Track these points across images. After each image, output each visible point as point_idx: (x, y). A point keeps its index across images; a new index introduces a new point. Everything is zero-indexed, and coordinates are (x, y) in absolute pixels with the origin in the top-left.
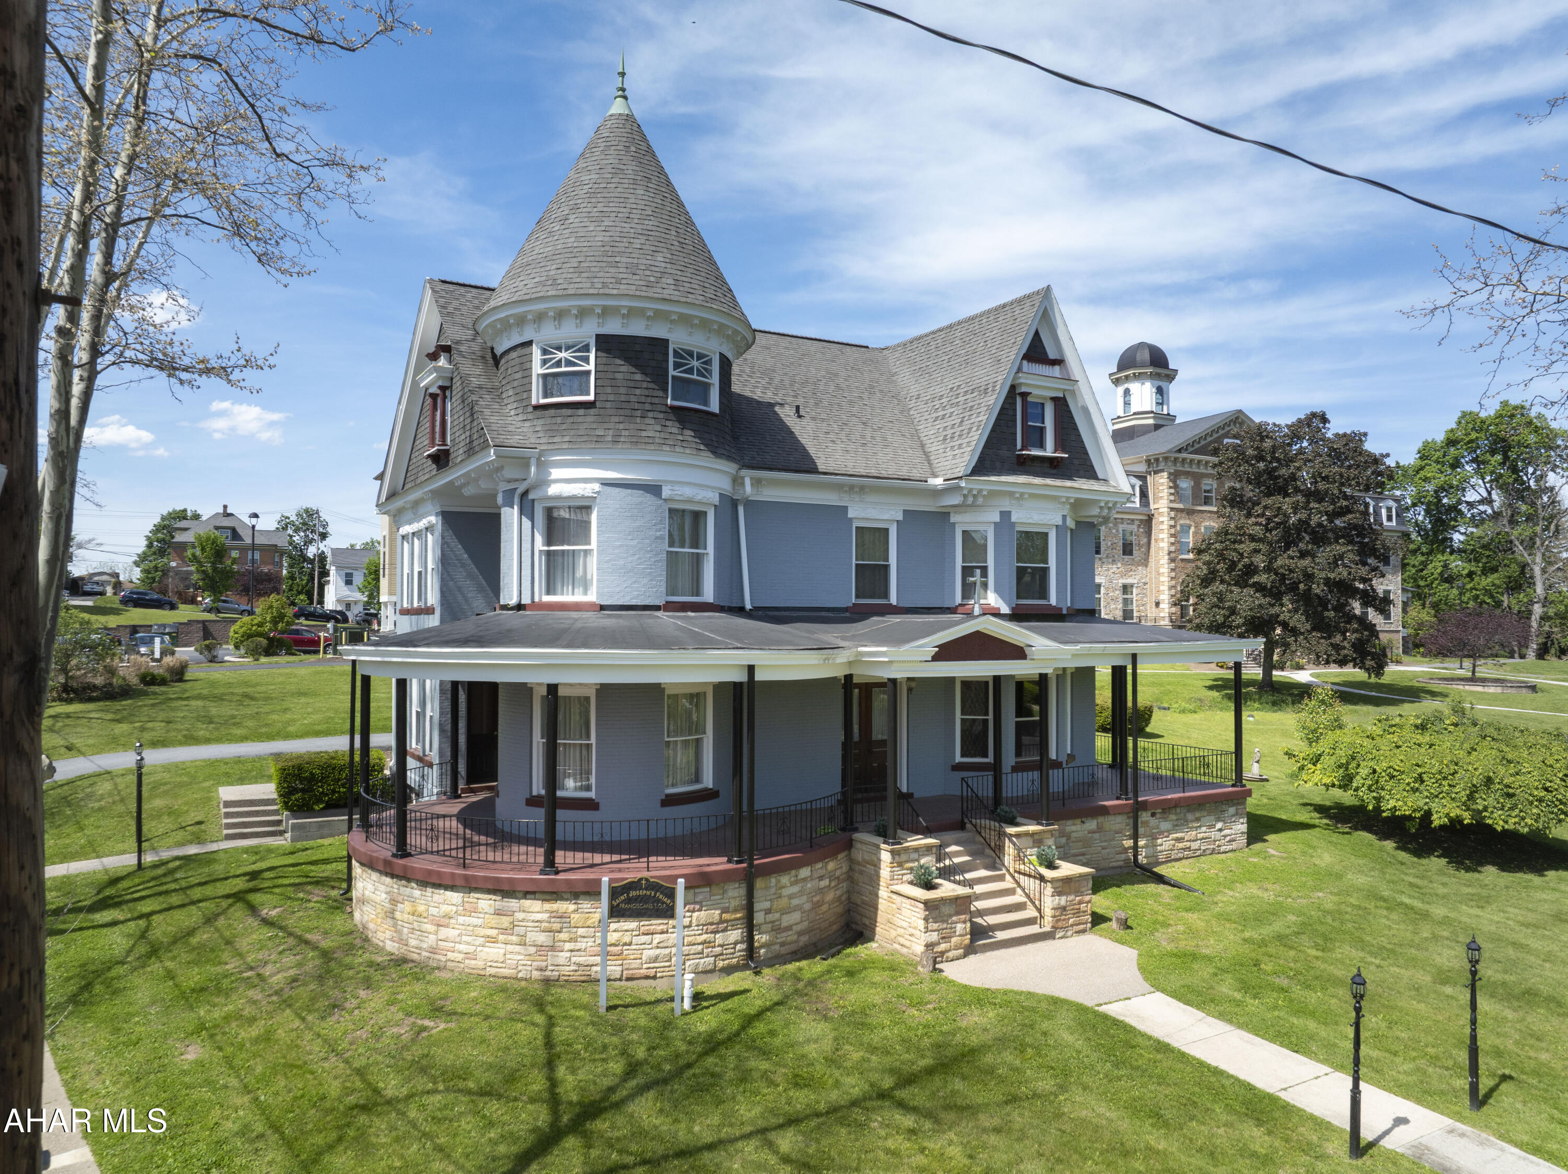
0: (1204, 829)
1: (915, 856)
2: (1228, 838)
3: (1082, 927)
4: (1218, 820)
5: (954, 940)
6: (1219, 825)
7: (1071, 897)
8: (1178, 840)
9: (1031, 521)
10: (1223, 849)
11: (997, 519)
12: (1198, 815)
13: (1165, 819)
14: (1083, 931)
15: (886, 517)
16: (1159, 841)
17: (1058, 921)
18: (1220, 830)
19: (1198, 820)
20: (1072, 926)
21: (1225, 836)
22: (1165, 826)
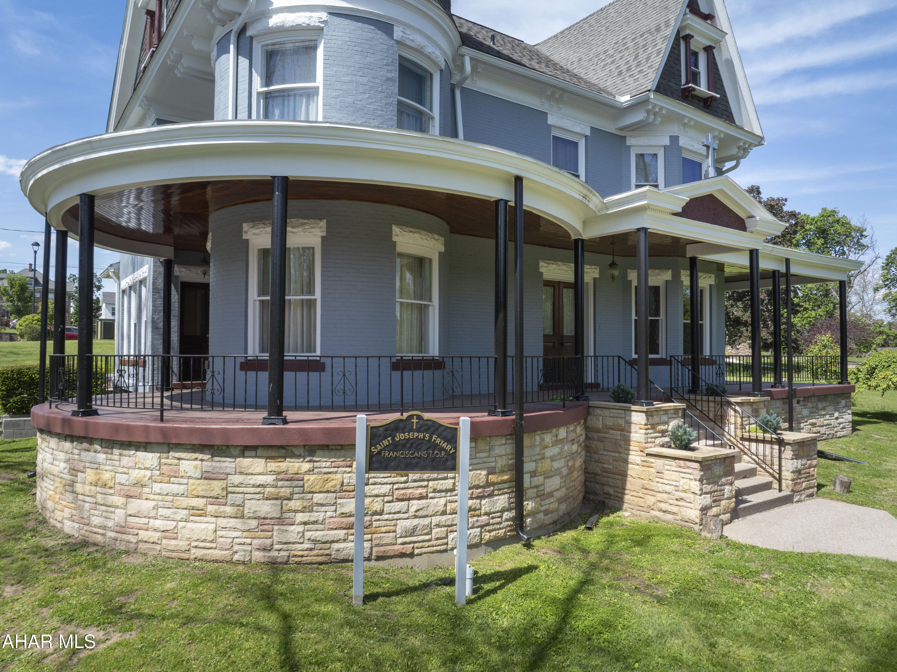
0: (827, 417)
1: (664, 418)
2: (841, 426)
3: (811, 490)
4: (836, 410)
5: (723, 503)
6: (836, 414)
7: (804, 461)
8: (813, 425)
9: (692, 148)
10: (838, 434)
11: (667, 142)
12: (824, 405)
13: (805, 406)
14: (811, 496)
15: (577, 129)
16: (802, 425)
17: (796, 484)
18: (837, 418)
19: (824, 409)
20: (804, 489)
21: (839, 424)
22: (805, 412)
